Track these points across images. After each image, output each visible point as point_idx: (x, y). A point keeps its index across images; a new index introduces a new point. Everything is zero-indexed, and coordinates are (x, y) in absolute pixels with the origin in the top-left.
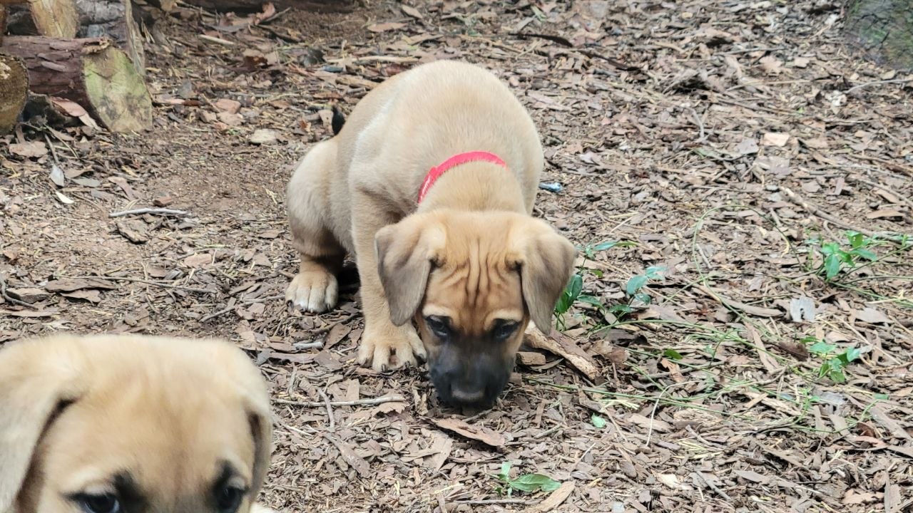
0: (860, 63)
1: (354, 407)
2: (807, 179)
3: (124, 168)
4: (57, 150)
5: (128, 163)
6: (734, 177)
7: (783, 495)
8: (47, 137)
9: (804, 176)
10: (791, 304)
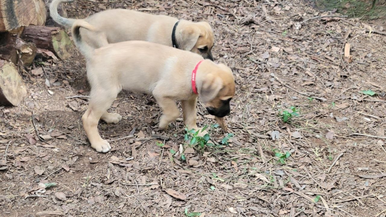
0: (308, 7)
1: (144, 186)
2: (284, 68)
3: (67, 76)
4: (46, 70)
5: (68, 74)
6: (260, 70)
7: (262, 214)
8: (42, 66)
9: (283, 67)
10: (272, 133)
